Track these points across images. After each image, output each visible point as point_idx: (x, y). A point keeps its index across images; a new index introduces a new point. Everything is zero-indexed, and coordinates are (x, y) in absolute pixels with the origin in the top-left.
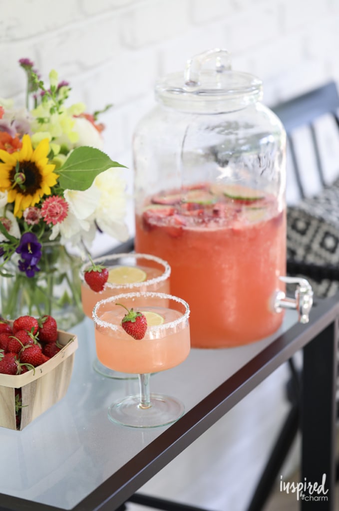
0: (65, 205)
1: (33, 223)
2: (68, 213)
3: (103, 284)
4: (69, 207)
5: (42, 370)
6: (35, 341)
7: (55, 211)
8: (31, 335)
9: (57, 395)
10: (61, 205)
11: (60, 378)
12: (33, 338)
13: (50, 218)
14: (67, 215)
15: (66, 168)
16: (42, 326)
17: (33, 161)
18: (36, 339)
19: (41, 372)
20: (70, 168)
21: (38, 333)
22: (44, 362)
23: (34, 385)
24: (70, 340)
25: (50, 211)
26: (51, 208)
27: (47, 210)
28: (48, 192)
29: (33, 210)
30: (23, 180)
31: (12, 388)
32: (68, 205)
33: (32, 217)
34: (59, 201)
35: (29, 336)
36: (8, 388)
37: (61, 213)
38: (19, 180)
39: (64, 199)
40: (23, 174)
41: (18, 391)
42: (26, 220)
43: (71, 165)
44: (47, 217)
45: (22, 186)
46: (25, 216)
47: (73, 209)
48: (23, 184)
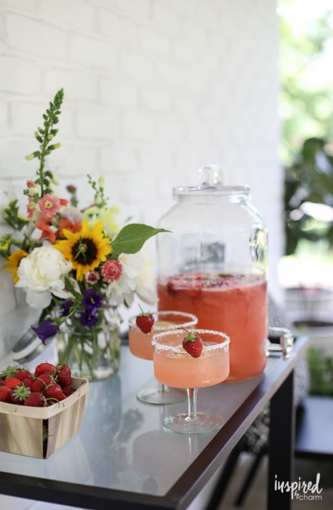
0: (120, 267)
1: (92, 283)
2: (122, 273)
3: (151, 327)
4: (122, 268)
5: (65, 404)
6: (55, 383)
7: (113, 270)
8: (51, 377)
9: (73, 430)
10: (117, 267)
11: (76, 415)
12: (53, 380)
13: (108, 276)
14: (121, 274)
15: (117, 241)
16: (59, 372)
17: (90, 238)
18: (56, 381)
19: (64, 406)
20: (120, 241)
21: (57, 376)
22: (64, 399)
23: (58, 417)
24: (83, 382)
25: (109, 270)
26: (110, 269)
27: (107, 270)
28: (104, 259)
29: (93, 272)
30: (86, 249)
31: (40, 420)
32: (122, 267)
33: (92, 278)
34: (115, 263)
35: (50, 378)
36: (37, 419)
37: (117, 273)
38: (83, 248)
39: (118, 262)
40: (85, 245)
41: (46, 423)
42: (87, 281)
43: (121, 239)
44: (107, 275)
45: (84, 255)
46: (87, 278)
47: (126, 269)
48: (85, 253)
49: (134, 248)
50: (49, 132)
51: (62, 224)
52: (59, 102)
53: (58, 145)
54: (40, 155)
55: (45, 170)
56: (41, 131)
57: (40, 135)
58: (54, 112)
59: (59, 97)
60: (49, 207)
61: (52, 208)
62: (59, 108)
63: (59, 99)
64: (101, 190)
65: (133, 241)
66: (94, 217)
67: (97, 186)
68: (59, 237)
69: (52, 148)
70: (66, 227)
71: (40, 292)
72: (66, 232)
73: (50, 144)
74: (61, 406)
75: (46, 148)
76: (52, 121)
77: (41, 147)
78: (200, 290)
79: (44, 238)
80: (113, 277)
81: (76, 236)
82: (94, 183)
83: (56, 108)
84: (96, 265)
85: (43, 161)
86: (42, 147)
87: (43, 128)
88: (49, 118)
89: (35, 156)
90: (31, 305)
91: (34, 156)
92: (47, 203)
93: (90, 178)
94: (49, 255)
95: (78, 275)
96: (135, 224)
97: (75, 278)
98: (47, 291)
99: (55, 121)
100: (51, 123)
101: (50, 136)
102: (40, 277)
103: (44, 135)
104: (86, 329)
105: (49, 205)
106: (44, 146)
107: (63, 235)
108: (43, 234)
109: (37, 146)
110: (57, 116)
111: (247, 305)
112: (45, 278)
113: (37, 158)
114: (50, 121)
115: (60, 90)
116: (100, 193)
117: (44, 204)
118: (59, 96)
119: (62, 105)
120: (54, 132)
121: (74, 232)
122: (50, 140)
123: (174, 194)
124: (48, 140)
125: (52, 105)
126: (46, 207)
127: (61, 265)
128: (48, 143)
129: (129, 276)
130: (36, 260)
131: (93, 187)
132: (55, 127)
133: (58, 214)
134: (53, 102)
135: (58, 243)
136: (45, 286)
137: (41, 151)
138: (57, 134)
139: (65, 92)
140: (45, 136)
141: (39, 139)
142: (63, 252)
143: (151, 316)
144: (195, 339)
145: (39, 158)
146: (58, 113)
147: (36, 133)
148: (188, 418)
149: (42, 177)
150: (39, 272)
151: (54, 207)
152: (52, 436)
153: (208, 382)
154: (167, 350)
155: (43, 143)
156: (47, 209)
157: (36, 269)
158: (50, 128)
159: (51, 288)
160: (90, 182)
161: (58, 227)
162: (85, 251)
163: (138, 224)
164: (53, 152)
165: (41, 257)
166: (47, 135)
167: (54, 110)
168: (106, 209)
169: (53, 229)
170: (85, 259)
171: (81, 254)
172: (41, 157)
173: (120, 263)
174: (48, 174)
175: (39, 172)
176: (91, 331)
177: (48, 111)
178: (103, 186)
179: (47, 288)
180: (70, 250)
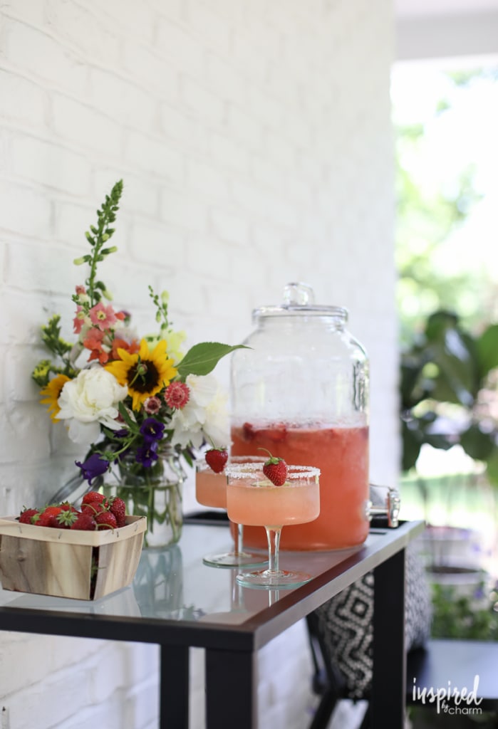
0: (187, 391)
1: (152, 412)
2: (189, 399)
4: (190, 393)
5: (119, 534)
7: (179, 394)
8: (103, 505)
10: (183, 391)
11: (131, 557)
12: (105, 509)
13: (173, 401)
14: (188, 400)
15: (184, 363)
16: (111, 504)
17: (150, 360)
19: (118, 536)
21: (109, 507)
23: (110, 547)
25: (174, 394)
26: (175, 392)
27: (171, 394)
28: (167, 383)
29: (154, 399)
30: (145, 370)
31: (89, 546)
32: (189, 391)
33: (153, 406)
34: (181, 387)
35: (101, 507)
36: (86, 546)
37: (183, 398)
38: (142, 369)
39: (186, 385)
40: (145, 365)
41: (96, 551)
42: (146, 409)
43: (189, 361)
44: (171, 400)
45: (143, 378)
46: (146, 406)
47: (195, 395)
48: (145, 376)
49: (205, 369)
50: (104, 232)
51: (116, 344)
52: (118, 195)
53: (114, 249)
54: (92, 260)
55: (96, 280)
56: (94, 231)
57: (93, 235)
58: (111, 208)
59: (117, 190)
60: (102, 319)
61: (105, 320)
62: (117, 203)
63: (118, 192)
64: (165, 307)
65: (203, 362)
66: (155, 340)
67: (160, 301)
68: (112, 357)
69: (106, 252)
70: (122, 347)
71: (87, 423)
72: (121, 352)
73: (105, 246)
74: (115, 534)
75: (99, 252)
76: (108, 218)
77: (92, 250)
78: (285, 430)
79: (94, 361)
80: (179, 403)
81: (134, 358)
82: (157, 297)
83: (113, 202)
84: (157, 390)
85: (94, 268)
86: (94, 251)
87: (97, 227)
88: (104, 215)
89: (86, 261)
90: (75, 441)
91: (83, 260)
92: (100, 313)
93: (152, 291)
94: (99, 377)
95: (135, 404)
96: (207, 343)
97: (130, 407)
98: (96, 422)
99: (112, 219)
100: (106, 221)
101: (105, 236)
102: (88, 405)
103: (98, 235)
104: (140, 481)
105: (102, 316)
106: (97, 249)
107: (118, 356)
108: (92, 355)
109: (89, 249)
110: (114, 212)
111: (344, 451)
112: (94, 406)
113: (87, 263)
114: (105, 218)
115: (118, 181)
116: (163, 311)
117: (96, 314)
118: (117, 188)
119: (120, 200)
120: (110, 232)
121: (131, 353)
122: (105, 241)
123: (254, 317)
124: (101, 241)
125: (108, 199)
126: (99, 318)
127: (114, 390)
128: (101, 246)
129: (198, 403)
130: (82, 385)
131: (156, 302)
132: (111, 226)
133: (112, 331)
134: (110, 197)
135: (111, 365)
136: (93, 414)
137: (93, 256)
138: (114, 235)
139: (124, 184)
140: (99, 237)
141: (91, 241)
142: (116, 377)
143: (224, 451)
144: (279, 462)
145: (90, 264)
146: (116, 209)
147: (87, 233)
148: (269, 571)
149: (92, 288)
150: (86, 398)
151: (109, 319)
152: (103, 568)
153: (293, 519)
154: (243, 477)
155: (96, 246)
156: (100, 321)
157: (83, 394)
158: (105, 228)
159: (100, 418)
160: (151, 296)
161: (111, 347)
162: (144, 373)
163: (210, 343)
164: (107, 258)
165: (90, 379)
166: (101, 235)
167: (111, 204)
168: (170, 332)
169: (106, 349)
170: (144, 385)
171: (139, 376)
172: (92, 263)
173: (187, 387)
174: (100, 285)
175: (88, 282)
176: (146, 483)
177: (103, 206)
178: (166, 301)
179: (96, 417)
180: (124, 374)
